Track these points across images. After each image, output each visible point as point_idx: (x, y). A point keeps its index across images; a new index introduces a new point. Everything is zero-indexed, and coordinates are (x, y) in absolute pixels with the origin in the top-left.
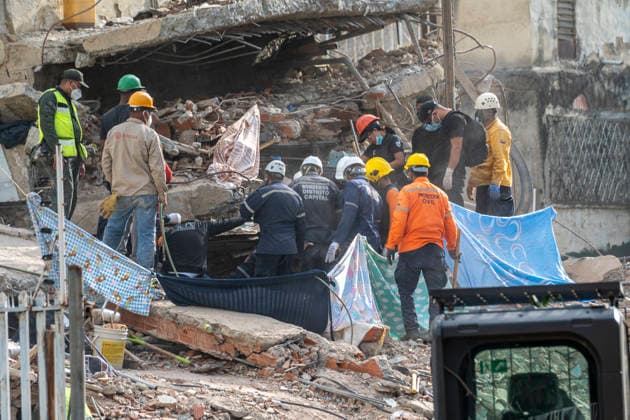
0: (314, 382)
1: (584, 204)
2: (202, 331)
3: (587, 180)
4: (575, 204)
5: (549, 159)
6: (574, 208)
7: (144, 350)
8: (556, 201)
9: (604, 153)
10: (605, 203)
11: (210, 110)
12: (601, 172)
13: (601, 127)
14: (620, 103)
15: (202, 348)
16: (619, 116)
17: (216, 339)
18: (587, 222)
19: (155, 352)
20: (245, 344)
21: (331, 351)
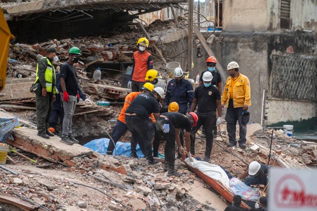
0: (94, 175)
1: (289, 99)
2: (43, 148)
3: (292, 87)
4: (284, 98)
5: (272, 76)
6: (284, 100)
7: (16, 155)
8: (275, 96)
9: (300, 75)
10: (300, 99)
11: (66, 44)
12: (299, 83)
13: (300, 62)
14: (310, 51)
15: (43, 156)
16: (310, 57)
17: (50, 152)
18: (290, 108)
19: (21, 157)
20: (62, 155)
21: (104, 161)
